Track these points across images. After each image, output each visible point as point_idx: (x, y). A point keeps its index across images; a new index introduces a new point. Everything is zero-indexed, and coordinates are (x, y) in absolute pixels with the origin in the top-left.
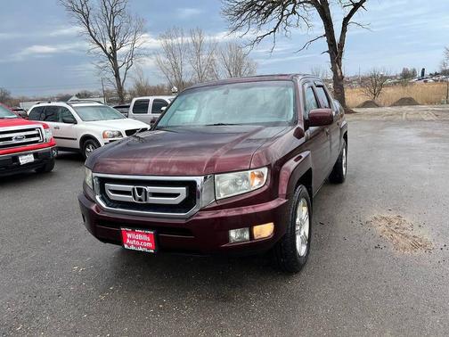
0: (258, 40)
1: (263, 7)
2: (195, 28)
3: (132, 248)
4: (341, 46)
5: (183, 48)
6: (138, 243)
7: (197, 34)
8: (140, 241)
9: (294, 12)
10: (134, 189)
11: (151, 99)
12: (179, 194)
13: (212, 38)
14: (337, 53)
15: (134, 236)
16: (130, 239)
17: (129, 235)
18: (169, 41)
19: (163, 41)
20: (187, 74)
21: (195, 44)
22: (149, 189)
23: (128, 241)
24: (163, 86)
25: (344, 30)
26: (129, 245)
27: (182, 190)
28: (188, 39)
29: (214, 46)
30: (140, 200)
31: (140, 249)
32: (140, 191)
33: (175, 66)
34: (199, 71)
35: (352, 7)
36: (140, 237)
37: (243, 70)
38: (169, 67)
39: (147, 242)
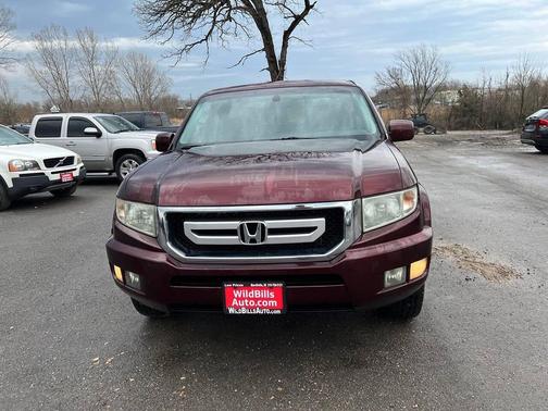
0: (187, 49)
1: (188, 9)
2: (83, 30)
3: (244, 311)
4: (283, 63)
5: (67, 54)
6: (252, 303)
7: (86, 36)
8: (256, 300)
9: (229, 18)
10: (242, 226)
11: (66, 117)
12: (316, 228)
13: (109, 44)
14: (278, 71)
15: (246, 294)
16: (238, 299)
17: (237, 294)
18: (47, 44)
19: (37, 43)
20: (76, 89)
21: (86, 50)
22: (269, 224)
23: (235, 302)
24: (36, 104)
25: (285, 46)
26: (237, 308)
27: (320, 222)
28: (74, 43)
29: (113, 55)
30: (253, 240)
31: (258, 311)
32: (252, 228)
33: (58, 78)
34: (94, 86)
35: (294, 19)
36: (257, 294)
37: (153, 87)
38: (50, 78)
39: (268, 299)
